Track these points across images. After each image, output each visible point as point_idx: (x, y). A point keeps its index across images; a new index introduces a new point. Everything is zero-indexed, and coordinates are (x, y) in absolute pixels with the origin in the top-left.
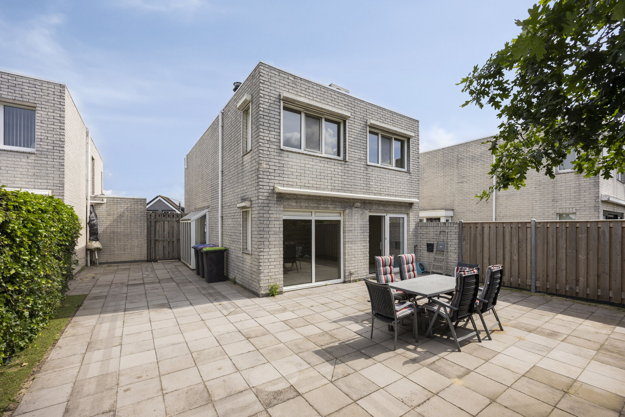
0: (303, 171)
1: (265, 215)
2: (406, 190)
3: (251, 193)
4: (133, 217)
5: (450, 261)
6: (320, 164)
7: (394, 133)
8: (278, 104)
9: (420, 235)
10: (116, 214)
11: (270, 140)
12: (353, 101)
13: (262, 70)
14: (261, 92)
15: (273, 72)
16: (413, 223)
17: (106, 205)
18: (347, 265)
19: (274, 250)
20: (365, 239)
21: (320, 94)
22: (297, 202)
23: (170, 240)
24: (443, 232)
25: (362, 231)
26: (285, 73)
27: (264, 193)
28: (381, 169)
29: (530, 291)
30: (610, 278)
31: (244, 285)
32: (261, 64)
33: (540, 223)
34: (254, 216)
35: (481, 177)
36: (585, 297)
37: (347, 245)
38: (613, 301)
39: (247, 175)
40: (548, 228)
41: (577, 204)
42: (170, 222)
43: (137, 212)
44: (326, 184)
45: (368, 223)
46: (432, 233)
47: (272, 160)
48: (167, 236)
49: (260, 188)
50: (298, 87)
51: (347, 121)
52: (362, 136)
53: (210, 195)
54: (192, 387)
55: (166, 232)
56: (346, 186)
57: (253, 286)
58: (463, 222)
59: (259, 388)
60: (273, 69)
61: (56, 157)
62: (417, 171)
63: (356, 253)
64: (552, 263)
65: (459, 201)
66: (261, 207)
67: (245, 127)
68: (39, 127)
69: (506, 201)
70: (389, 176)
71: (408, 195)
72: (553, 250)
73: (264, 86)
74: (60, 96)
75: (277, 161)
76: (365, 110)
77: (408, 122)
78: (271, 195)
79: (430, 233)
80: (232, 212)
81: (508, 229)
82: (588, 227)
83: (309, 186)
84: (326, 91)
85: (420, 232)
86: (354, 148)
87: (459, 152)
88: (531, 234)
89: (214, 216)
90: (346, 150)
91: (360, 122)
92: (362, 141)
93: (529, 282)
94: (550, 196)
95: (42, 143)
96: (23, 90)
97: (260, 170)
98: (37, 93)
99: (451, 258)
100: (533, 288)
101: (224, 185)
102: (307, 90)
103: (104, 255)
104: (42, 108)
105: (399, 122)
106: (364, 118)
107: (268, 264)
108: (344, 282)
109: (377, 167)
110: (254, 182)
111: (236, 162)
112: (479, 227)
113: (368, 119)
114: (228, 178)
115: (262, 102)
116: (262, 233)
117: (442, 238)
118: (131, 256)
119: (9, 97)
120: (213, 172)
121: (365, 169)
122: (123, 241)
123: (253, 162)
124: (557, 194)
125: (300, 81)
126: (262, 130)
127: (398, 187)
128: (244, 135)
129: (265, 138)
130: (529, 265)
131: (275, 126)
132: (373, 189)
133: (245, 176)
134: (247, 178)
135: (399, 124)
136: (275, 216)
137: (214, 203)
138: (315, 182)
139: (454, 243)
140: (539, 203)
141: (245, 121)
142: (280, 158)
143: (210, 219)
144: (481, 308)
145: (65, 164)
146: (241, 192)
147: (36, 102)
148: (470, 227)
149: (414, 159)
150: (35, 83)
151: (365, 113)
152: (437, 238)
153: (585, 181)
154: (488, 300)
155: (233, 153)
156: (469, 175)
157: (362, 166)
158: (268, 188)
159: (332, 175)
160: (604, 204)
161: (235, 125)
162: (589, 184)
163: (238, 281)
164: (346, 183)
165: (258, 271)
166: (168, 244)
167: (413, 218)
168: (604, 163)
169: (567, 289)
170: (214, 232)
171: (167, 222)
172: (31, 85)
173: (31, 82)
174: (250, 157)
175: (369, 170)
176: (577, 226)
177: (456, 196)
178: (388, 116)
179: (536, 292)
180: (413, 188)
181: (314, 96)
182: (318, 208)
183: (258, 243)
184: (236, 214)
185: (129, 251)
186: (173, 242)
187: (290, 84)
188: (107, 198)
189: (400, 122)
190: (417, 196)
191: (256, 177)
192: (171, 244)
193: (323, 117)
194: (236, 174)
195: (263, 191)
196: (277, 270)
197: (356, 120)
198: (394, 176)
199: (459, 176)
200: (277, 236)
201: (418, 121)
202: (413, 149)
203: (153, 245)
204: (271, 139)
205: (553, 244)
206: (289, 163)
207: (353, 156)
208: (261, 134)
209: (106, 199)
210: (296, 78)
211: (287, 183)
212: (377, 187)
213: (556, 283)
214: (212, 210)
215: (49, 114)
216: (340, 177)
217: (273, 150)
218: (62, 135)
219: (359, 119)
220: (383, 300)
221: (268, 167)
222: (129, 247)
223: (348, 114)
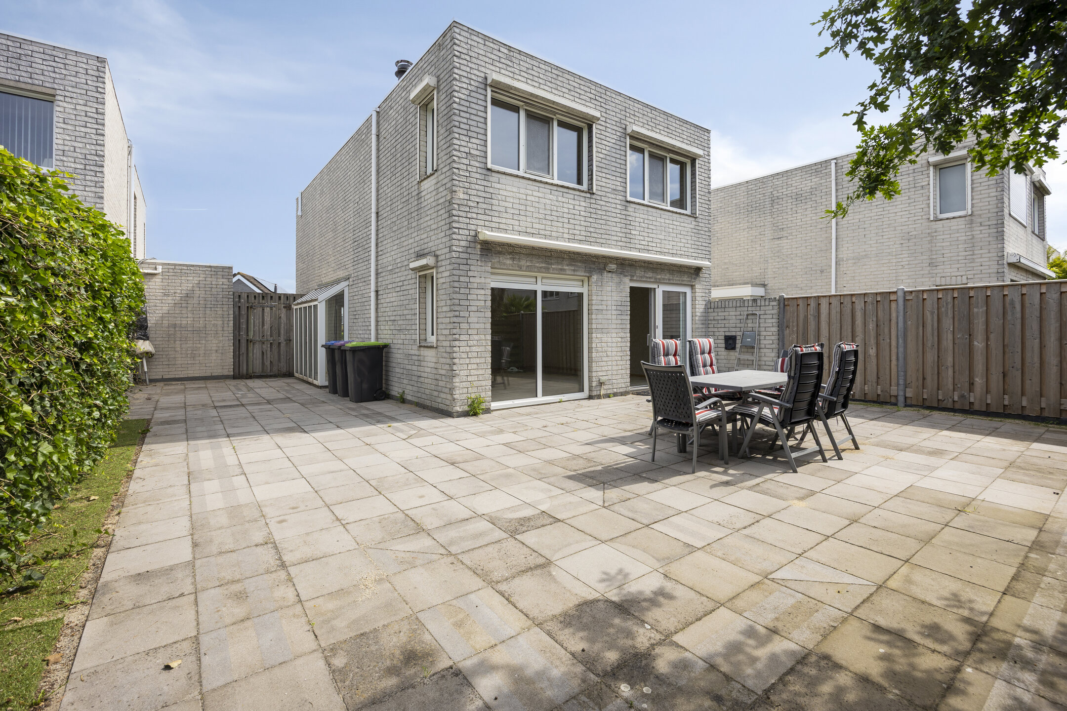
0: (523, 208)
1: (462, 279)
2: (689, 246)
3: (436, 241)
4: (210, 299)
5: (763, 363)
6: (551, 196)
7: (670, 150)
8: (483, 92)
9: (713, 322)
10: (179, 294)
11: (470, 153)
12: (604, 92)
13: (457, 35)
14: (456, 71)
15: (475, 38)
16: (701, 302)
17: (160, 277)
18: (594, 369)
19: (476, 337)
20: (624, 326)
21: (550, 79)
22: (513, 259)
23: (274, 340)
24: (753, 314)
25: (619, 312)
26: (494, 41)
27: (461, 241)
28: (650, 209)
29: (896, 404)
30: (1022, 376)
31: (421, 401)
32: (455, 25)
33: (911, 292)
34: (441, 281)
35: (811, 228)
36: (984, 409)
37: (594, 335)
38: (1027, 413)
39: (428, 213)
40: (924, 299)
41: (969, 269)
42: (274, 309)
43: (216, 290)
44: (561, 230)
45: (628, 299)
46: (734, 317)
47: (473, 186)
48: (269, 333)
49: (454, 233)
50: (515, 66)
51: (594, 125)
52: (618, 152)
53: (352, 257)
54: (386, 516)
55: (267, 327)
56: (593, 235)
57: (439, 400)
58: (785, 297)
59: (493, 515)
60: (474, 33)
61: (89, 183)
62: (707, 214)
63: (610, 349)
64: (931, 357)
65: (774, 270)
66: (456, 265)
67: (423, 133)
68: (61, 131)
69: (853, 268)
70: (662, 221)
71: (694, 254)
72: (933, 335)
73: (461, 61)
74: (97, 77)
75: (482, 188)
76: (623, 108)
77: (693, 132)
78: (472, 245)
79: (730, 317)
80: (398, 280)
81: (859, 305)
82: (987, 296)
83: (532, 232)
84: (560, 74)
85: (712, 318)
86: (606, 171)
87: (773, 187)
88: (897, 312)
89: (360, 293)
90: (592, 175)
91: (615, 128)
92: (618, 161)
93: (894, 390)
94: (925, 257)
95: (65, 159)
96: (34, 65)
97: (454, 202)
98: (56, 70)
99: (765, 359)
100: (901, 399)
101: (380, 235)
102: (530, 72)
103: (158, 367)
104: (65, 96)
105: (677, 130)
106: (622, 121)
107: (467, 361)
108: (590, 397)
109: (643, 205)
110: (443, 223)
111: (405, 194)
112: (813, 304)
113: (628, 123)
114: (389, 222)
115: (457, 88)
116: (456, 308)
117: (750, 325)
118: (205, 368)
119: (9, 77)
120: (357, 216)
121: (624, 208)
122: (191, 342)
123: (441, 189)
124: (936, 254)
125: (518, 56)
126: (457, 136)
127: (677, 240)
128: (421, 147)
129: (462, 149)
130: (894, 362)
131: (478, 130)
132: (636, 241)
133: (423, 215)
134: (428, 218)
135: (678, 135)
136: (478, 280)
137: (360, 269)
138: (543, 227)
139: (771, 333)
140: (907, 270)
141: (423, 123)
142: (485, 183)
143: (351, 298)
144: (826, 410)
145: (105, 195)
146: (416, 244)
147: (56, 86)
148: (798, 305)
149: (702, 193)
150: (54, 53)
151: (623, 113)
152: (742, 325)
153: (981, 230)
154: (837, 397)
155: (399, 178)
156: (791, 225)
157: (619, 202)
158: (467, 232)
159: (570, 216)
160: (1012, 270)
161: (404, 131)
162: (987, 235)
163: (409, 398)
164: (592, 230)
165: (450, 373)
166: (271, 347)
167: (701, 294)
168: (1014, 150)
169: (956, 398)
170: (359, 320)
171: (268, 309)
172: (47, 57)
173: (47, 51)
174: (434, 181)
175: (629, 209)
176: (971, 295)
177: (770, 261)
178: (661, 119)
179: (906, 406)
180: (700, 244)
181: (541, 81)
182: (547, 270)
183: (451, 326)
184: (405, 283)
185: (201, 358)
186: (279, 343)
187: (503, 60)
188: (163, 264)
189: (680, 131)
190: (707, 256)
191: (447, 214)
192: (275, 347)
193: (554, 117)
194: (406, 213)
195: (459, 237)
196: (480, 372)
197: (608, 125)
198: (671, 222)
199: (774, 228)
200: (482, 314)
201: (708, 131)
202: (700, 177)
203: (243, 350)
204: (472, 151)
205: (933, 325)
206: (501, 192)
207: (604, 184)
208: (455, 141)
209: (161, 267)
210: (512, 50)
211: (497, 225)
212: (642, 238)
213: (938, 389)
214: (356, 282)
215: (78, 107)
216: (583, 219)
217: (474, 170)
218: (100, 145)
219: (614, 123)
220: (673, 395)
221: (466, 197)
222: (202, 352)
223: (598, 114)
